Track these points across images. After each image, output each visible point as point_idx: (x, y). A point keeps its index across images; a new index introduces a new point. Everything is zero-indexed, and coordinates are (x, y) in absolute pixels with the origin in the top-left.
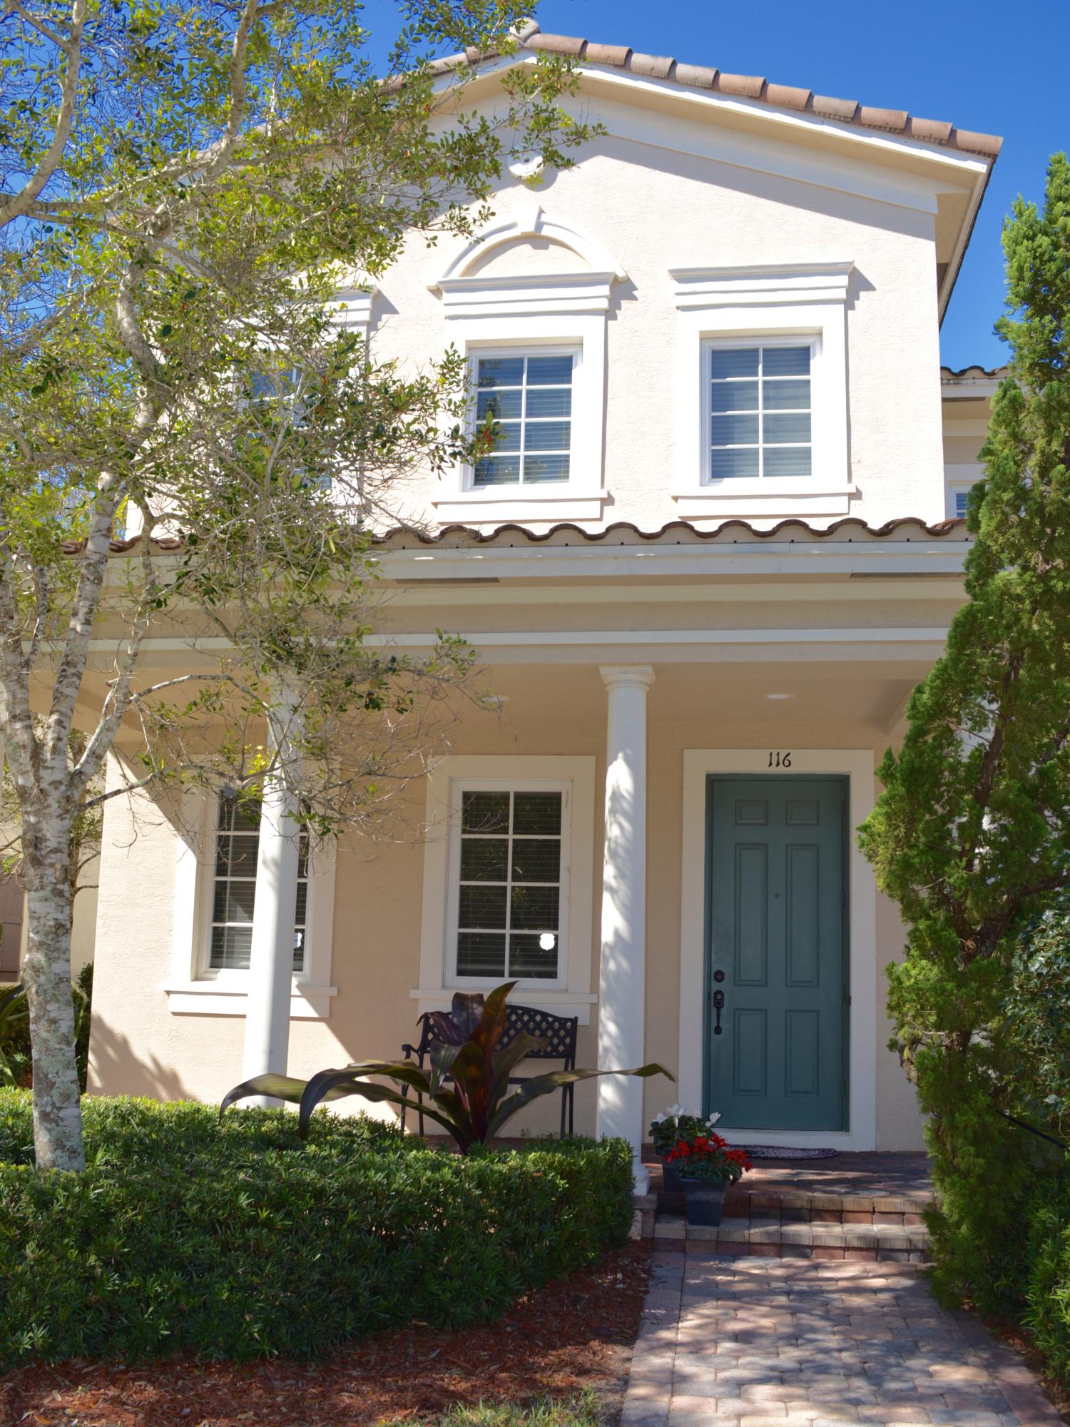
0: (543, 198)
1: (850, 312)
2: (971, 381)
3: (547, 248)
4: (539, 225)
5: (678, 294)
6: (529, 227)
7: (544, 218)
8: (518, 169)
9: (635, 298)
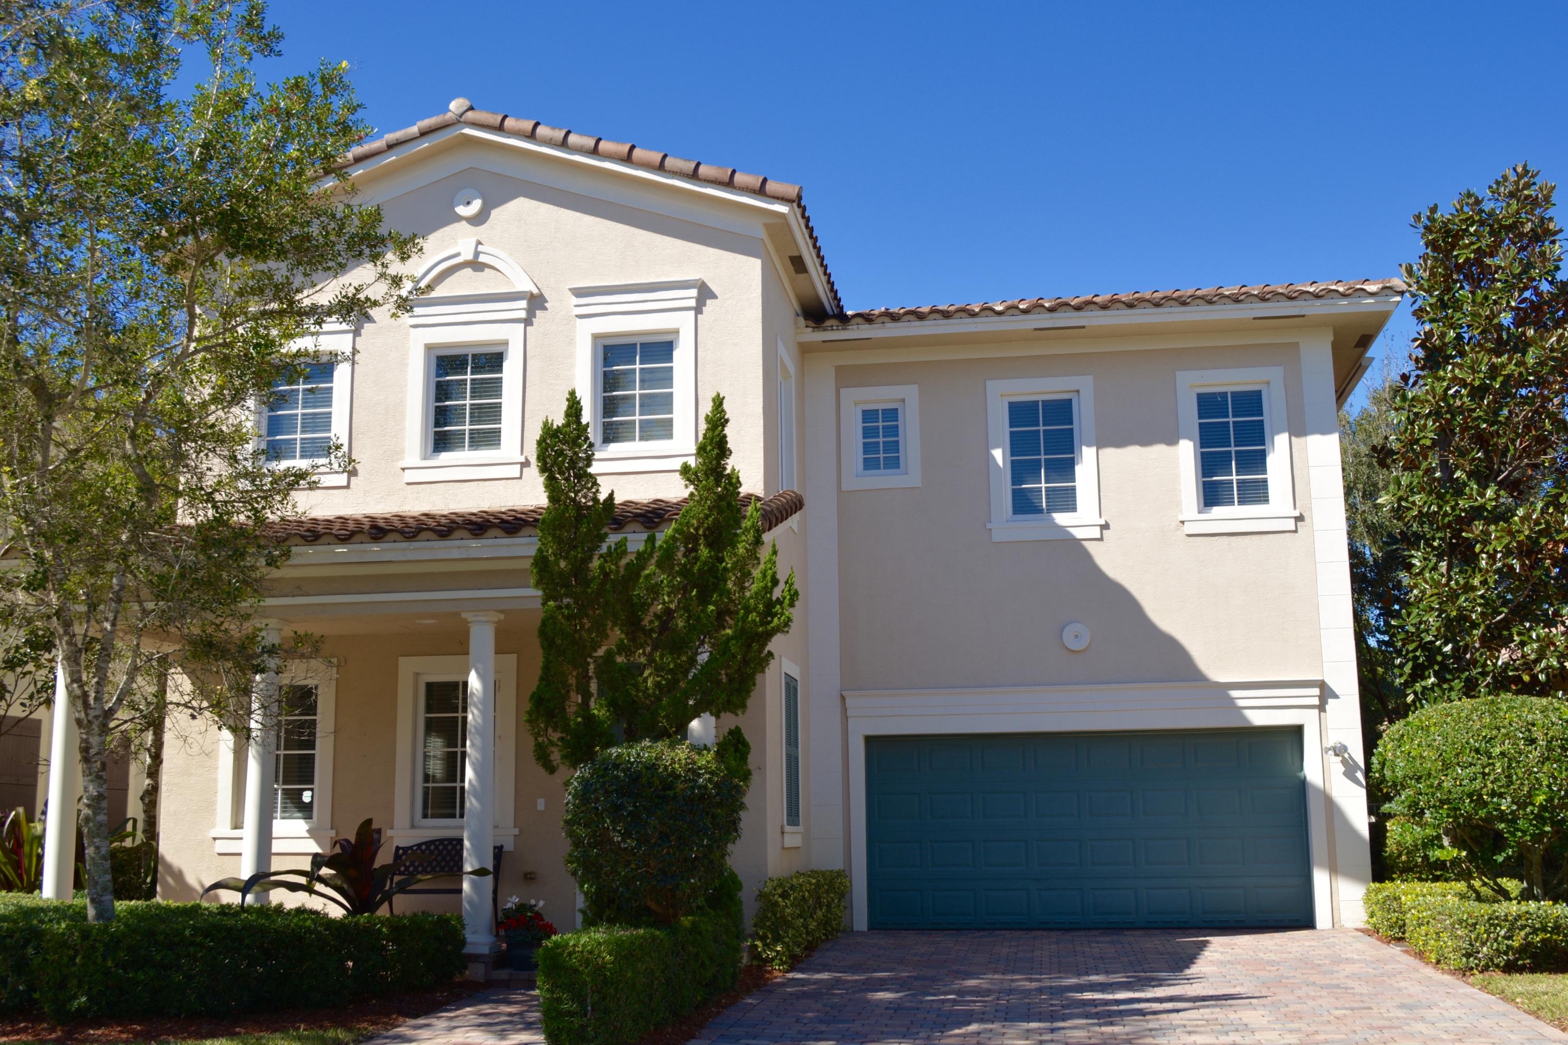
0: (481, 231)
1: (699, 316)
2: (855, 327)
3: (483, 270)
4: (477, 254)
5: (576, 306)
6: (468, 255)
7: (480, 248)
8: (461, 210)
9: (546, 309)
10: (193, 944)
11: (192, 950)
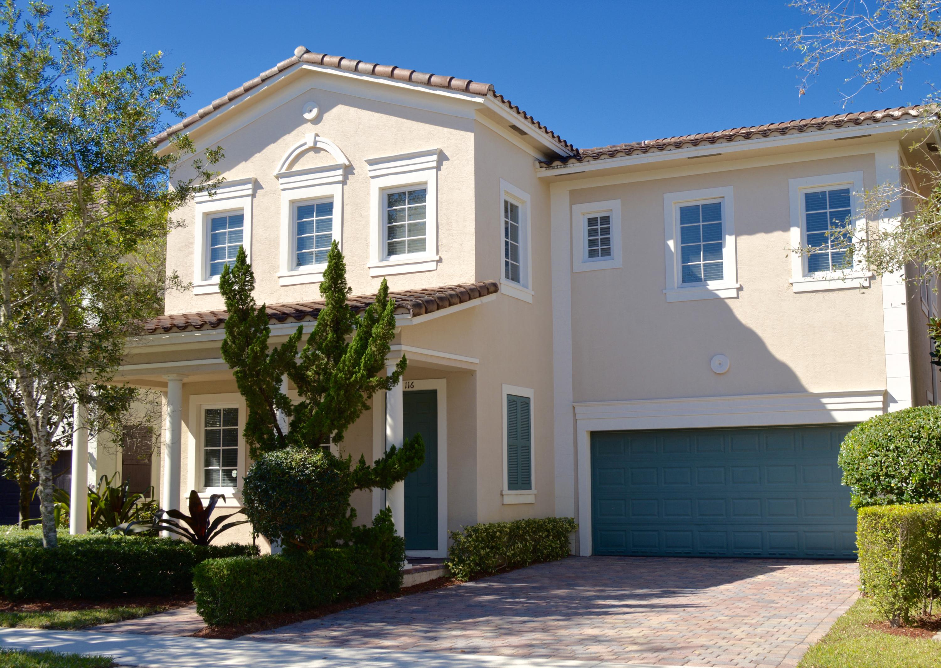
0: (319, 128)
1: (439, 172)
3: (319, 152)
4: (316, 142)
5: (370, 171)
6: (310, 144)
7: (317, 138)
8: (307, 116)
9: (354, 174)
10: (76, 560)
11: (75, 563)
